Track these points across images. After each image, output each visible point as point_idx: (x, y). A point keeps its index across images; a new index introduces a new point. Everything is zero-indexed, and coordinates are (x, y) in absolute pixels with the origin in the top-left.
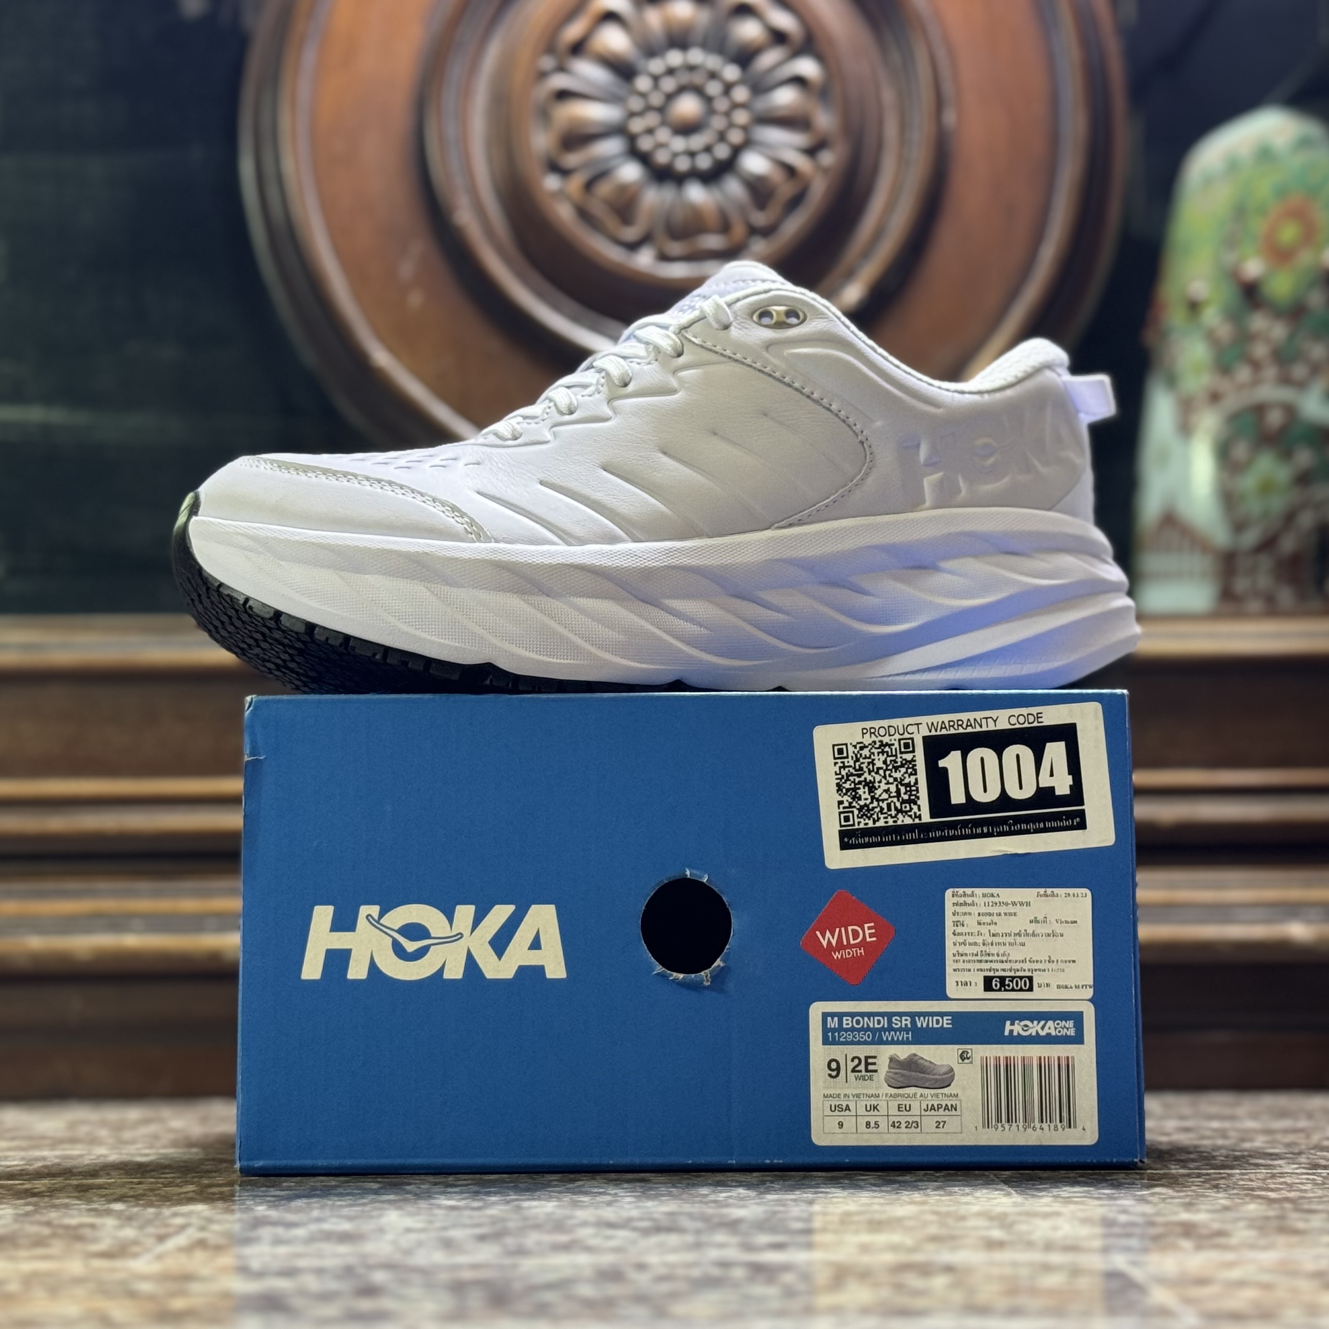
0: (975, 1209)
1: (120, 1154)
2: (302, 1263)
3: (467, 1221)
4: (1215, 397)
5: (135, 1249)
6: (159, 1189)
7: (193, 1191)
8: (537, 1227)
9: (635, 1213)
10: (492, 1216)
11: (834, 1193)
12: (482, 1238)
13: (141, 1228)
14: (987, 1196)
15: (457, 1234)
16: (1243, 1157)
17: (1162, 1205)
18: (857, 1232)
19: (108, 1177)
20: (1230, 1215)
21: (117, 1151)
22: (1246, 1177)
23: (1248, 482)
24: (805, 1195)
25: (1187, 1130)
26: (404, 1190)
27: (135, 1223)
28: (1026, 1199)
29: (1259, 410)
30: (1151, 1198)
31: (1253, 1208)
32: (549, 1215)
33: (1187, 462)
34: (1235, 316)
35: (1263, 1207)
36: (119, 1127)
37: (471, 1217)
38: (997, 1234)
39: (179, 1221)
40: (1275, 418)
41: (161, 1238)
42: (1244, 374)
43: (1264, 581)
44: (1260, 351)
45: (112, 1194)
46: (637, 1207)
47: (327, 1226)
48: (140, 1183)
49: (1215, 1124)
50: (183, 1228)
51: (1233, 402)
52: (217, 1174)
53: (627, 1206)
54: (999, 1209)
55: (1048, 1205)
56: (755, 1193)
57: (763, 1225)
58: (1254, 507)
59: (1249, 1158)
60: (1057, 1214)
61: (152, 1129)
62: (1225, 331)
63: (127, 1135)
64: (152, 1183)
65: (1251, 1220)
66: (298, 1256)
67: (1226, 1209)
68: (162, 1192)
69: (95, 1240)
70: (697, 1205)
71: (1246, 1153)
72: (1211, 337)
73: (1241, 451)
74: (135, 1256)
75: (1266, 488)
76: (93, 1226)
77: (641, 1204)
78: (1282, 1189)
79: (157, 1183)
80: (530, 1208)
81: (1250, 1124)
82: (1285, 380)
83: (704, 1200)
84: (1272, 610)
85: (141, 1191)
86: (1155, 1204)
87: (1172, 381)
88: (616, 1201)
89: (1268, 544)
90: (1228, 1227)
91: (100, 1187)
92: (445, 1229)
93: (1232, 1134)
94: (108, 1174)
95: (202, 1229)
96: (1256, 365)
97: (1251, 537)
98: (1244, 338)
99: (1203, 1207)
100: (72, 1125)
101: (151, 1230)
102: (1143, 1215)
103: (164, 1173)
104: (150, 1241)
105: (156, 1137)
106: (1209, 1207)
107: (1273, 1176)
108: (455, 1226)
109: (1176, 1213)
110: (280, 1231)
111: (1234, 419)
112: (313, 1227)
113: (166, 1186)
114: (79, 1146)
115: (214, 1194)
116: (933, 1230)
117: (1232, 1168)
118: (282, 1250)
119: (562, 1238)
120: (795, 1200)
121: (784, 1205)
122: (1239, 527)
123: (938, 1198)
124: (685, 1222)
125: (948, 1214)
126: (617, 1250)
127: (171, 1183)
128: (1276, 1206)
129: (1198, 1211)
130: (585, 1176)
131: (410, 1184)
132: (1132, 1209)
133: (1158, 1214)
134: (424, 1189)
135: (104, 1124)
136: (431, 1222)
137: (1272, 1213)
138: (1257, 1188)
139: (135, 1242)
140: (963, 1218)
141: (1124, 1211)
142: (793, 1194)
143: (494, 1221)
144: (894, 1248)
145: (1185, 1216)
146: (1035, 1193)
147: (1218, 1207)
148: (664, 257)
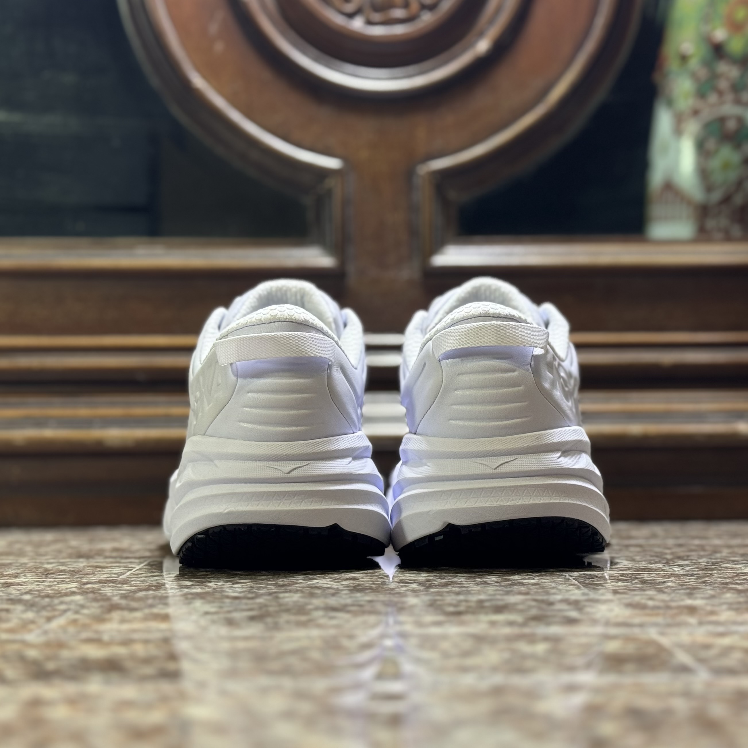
0: (559, 597)
1: (35, 562)
2: (136, 636)
3: (244, 607)
4: (696, 113)
5: (32, 626)
6: (55, 585)
7: (76, 587)
8: (288, 611)
9: (349, 601)
10: (260, 603)
11: (472, 587)
12: (252, 618)
13: (38, 612)
14: (566, 589)
15: (237, 615)
16: (717, 563)
17: (673, 595)
18: (486, 613)
19: (25, 577)
20: (716, 601)
21: (34, 561)
22: (721, 576)
23: (715, 163)
24: (454, 589)
25: (680, 545)
26: (207, 586)
27: (35, 609)
28: (590, 591)
29: (722, 120)
30: (666, 590)
31: (729, 596)
32: (295, 602)
33: (678, 152)
34: (708, 64)
35: (735, 596)
36: (39, 545)
37: (246, 604)
38: (574, 614)
39: (63, 607)
40: (731, 125)
41: (49, 619)
42: (713, 98)
43: (724, 222)
44: (723, 84)
45: (25, 589)
46: (351, 597)
47: (155, 610)
48: (43, 581)
49: (697, 542)
50: (65, 611)
51: (707, 114)
52: (92, 576)
53: (344, 596)
54: (573, 598)
55: (603, 595)
56: (424, 587)
58: (718, 177)
59: (721, 564)
60: (610, 601)
61: (58, 546)
62: (703, 73)
63: (42, 550)
64: (51, 582)
65: (730, 604)
66: (134, 631)
67: (712, 597)
68: (56, 588)
69: (7, 620)
70: (388, 596)
71: (719, 560)
72: (694, 76)
73: (711, 144)
74: (30, 631)
75: (726, 166)
76: (7, 611)
77: (353, 595)
78: (744, 583)
79: (54, 581)
80: (284, 598)
81: (717, 542)
82: (738, 102)
83: (392, 592)
84: (728, 238)
85: (43, 587)
86: (669, 594)
87: (670, 103)
88: (338, 593)
89: (726, 200)
90: (716, 609)
91: (18, 584)
92: (229, 612)
93: (708, 548)
94: (25, 576)
95: (77, 612)
96: (720, 93)
97: (717, 196)
98: (714, 76)
99: (699, 596)
100: (11, 544)
101: (45, 613)
102: (663, 601)
103: (60, 575)
104: (42, 621)
105: (60, 551)
106: (702, 596)
107: (738, 575)
108: (236, 610)
109: (682, 600)
110: (126, 614)
111: (707, 125)
112: (147, 611)
113: (58, 583)
114: (11, 558)
115: (88, 589)
116: (534, 612)
117: (712, 570)
118: (125, 627)
119: (303, 618)
120: (447, 592)
121: (441, 596)
122: (709, 188)
123: (535, 590)
125: (542, 601)
126: (337, 627)
127: (63, 581)
128: (743, 594)
129: (696, 598)
130: (319, 577)
131: (210, 582)
133: (672, 600)
134: (220, 585)
135: (30, 543)
136: (221, 607)
137: (742, 600)
138: (729, 583)
139: (33, 622)
140: (551, 604)
141: (651, 599)
142: (447, 588)
143: (261, 606)
144: (511, 624)
145: (689, 602)
146: (595, 587)
147: (707, 596)
148: (369, 23)
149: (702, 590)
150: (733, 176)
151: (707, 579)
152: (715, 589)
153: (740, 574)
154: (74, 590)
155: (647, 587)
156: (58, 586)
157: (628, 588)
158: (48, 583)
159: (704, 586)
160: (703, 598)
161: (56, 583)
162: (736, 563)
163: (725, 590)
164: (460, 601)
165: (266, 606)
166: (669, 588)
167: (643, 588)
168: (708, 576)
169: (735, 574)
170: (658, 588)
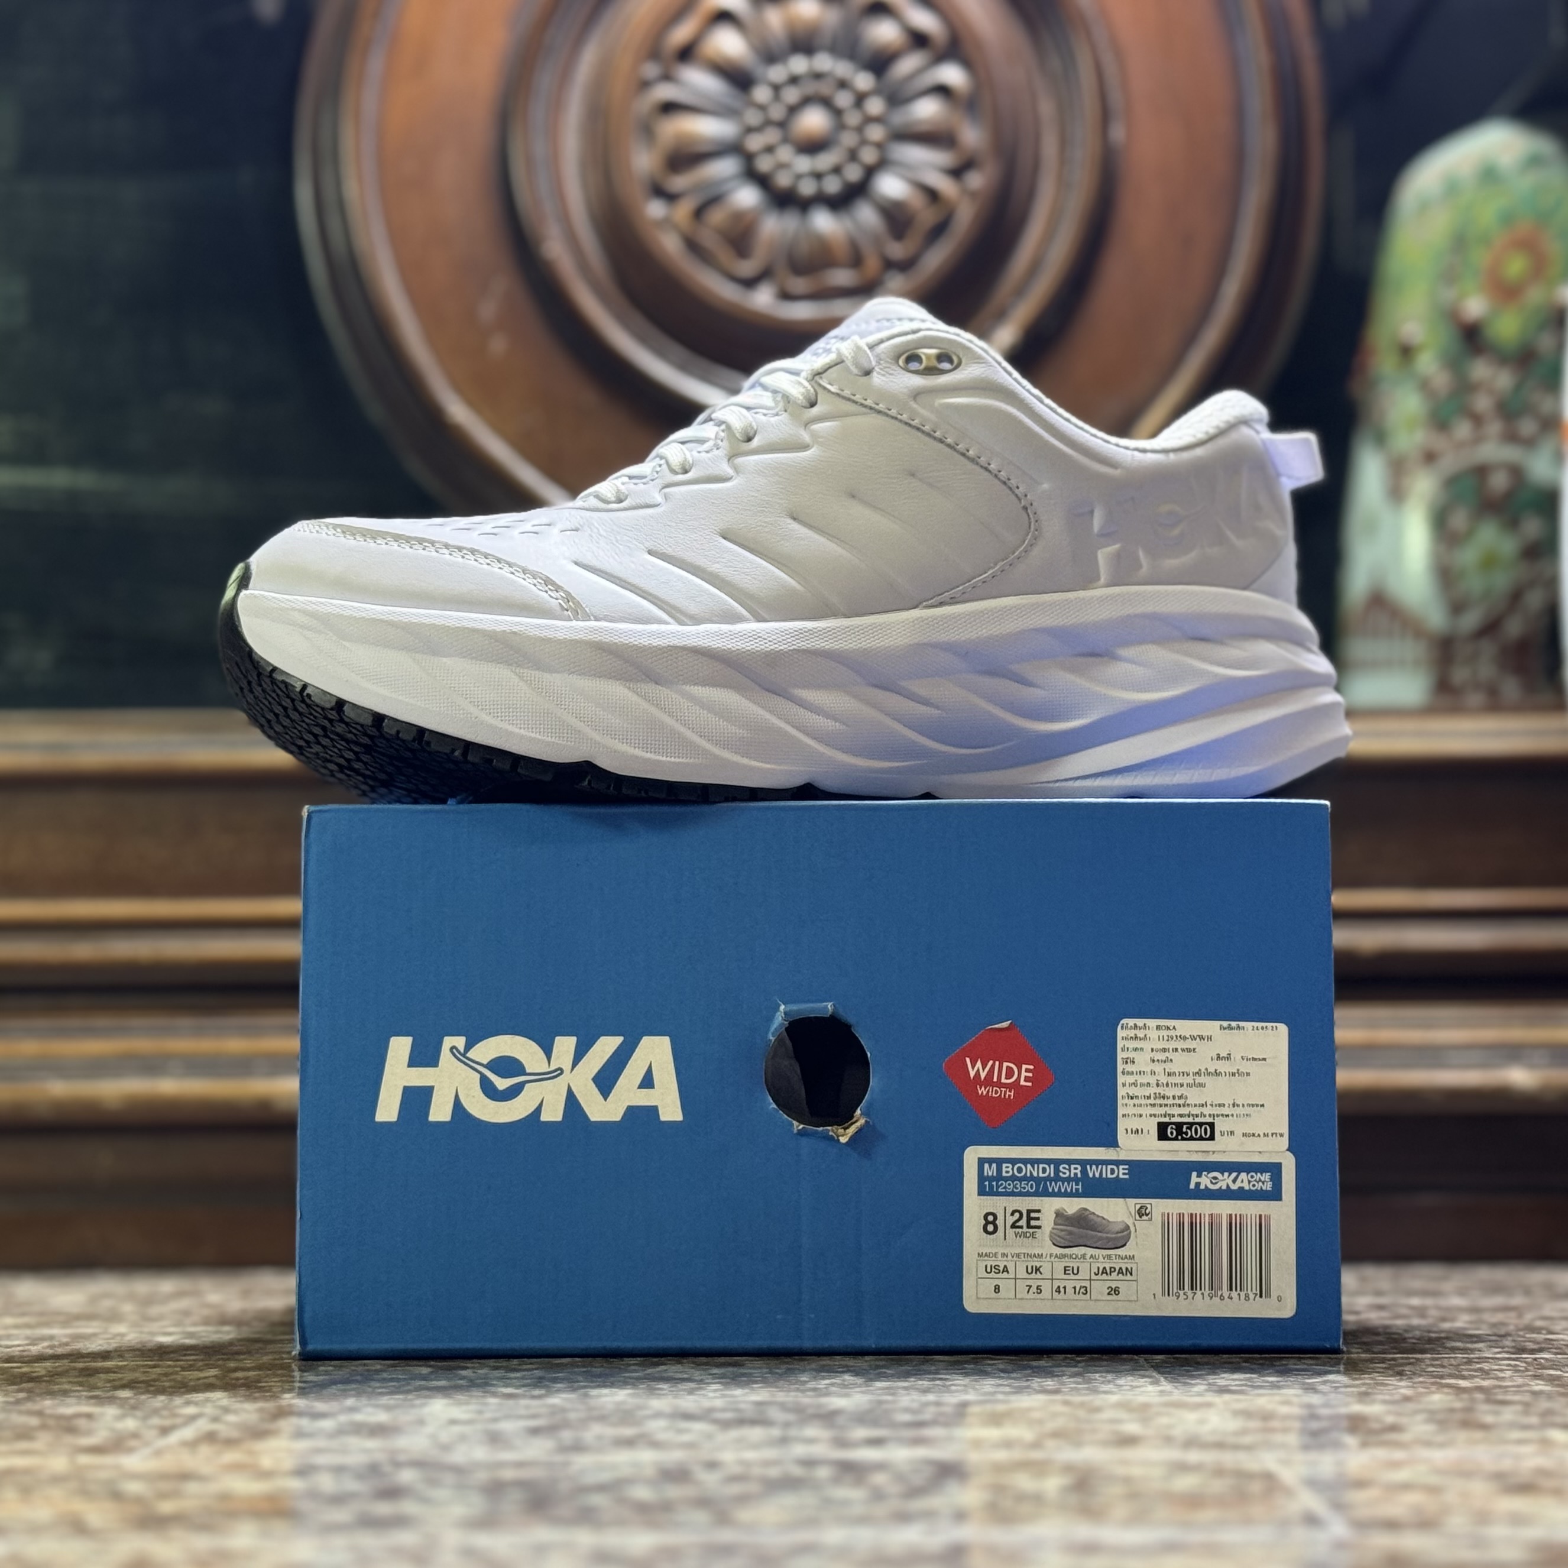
0: (1115, 1398)
7: (215, 1376)
17: (1332, 1396)
25: (1381, 1307)
26: (458, 1375)
28: (1176, 1387)
48: (155, 1367)
52: (246, 1356)
55: (1199, 1394)
57: (862, 1418)
60: (1209, 1405)
64: (169, 1366)
79: (175, 1366)
81: (1456, 1301)
93: (1432, 1312)
99: (1380, 1397)
109: (1347, 1404)
113: (183, 1369)
115: (237, 1379)
121: (893, 1394)
124: (775, 1414)
132: (1295, 1400)
133: (1325, 1405)
134: (481, 1374)
140: (1098, 1410)
141: (1286, 1402)
146: (1189, 1381)
147: (1396, 1398)
148: (786, 296)
149: (1390, 1387)
150: (1502, 581)
151: (1406, 1368)
152: (1415, 1385)
153: (1476, 1360)
154: (212, 1380)
155: (1286, 1381)
156: (182, 1375)
157: (1250, 1384)
158: (164, 1369)
159: (1397, 1380)
160: (1385, 1402)
161: (179, 1369)
162: (1475, 1339)
163: (1433, 1388)
164: (927, 1404)
165: (563, 1410)
166: (1329, 1384)
167: (1278, 1384)
168: (1410, 1364)
169: (1465, 1360)
170: (1308, 1384)
